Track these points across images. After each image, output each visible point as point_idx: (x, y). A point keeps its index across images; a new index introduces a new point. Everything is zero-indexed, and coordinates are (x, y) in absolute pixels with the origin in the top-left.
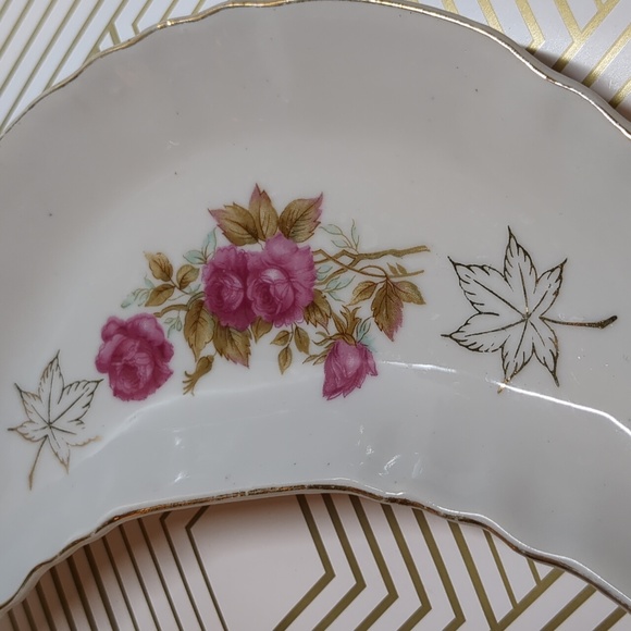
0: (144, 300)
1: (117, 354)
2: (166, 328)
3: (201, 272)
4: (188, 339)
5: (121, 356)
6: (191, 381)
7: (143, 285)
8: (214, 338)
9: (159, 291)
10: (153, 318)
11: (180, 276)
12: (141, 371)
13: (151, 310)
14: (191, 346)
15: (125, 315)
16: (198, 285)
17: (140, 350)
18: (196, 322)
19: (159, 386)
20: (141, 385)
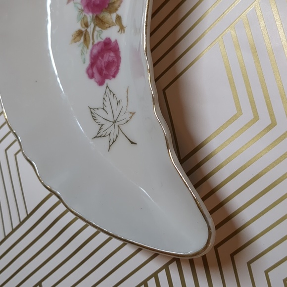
0: (85, 49)
1: (100, 72)
2: (99, 40)
3: (86, 14)
4: (107, 28)
5: (102, 69)
6: (122, 28)
7: (80, 48)
8: (111, 12)
9: (85, 40)
10: (94, 45)
11: (84, 26)
12: (111, 59)
13: (90, 46)
14: (110, 27)
15: (88, 62)
16: (89, 16)
17: (103, 57)
18: (102, 21)
19: (119, 49)
20: (116, 60)
